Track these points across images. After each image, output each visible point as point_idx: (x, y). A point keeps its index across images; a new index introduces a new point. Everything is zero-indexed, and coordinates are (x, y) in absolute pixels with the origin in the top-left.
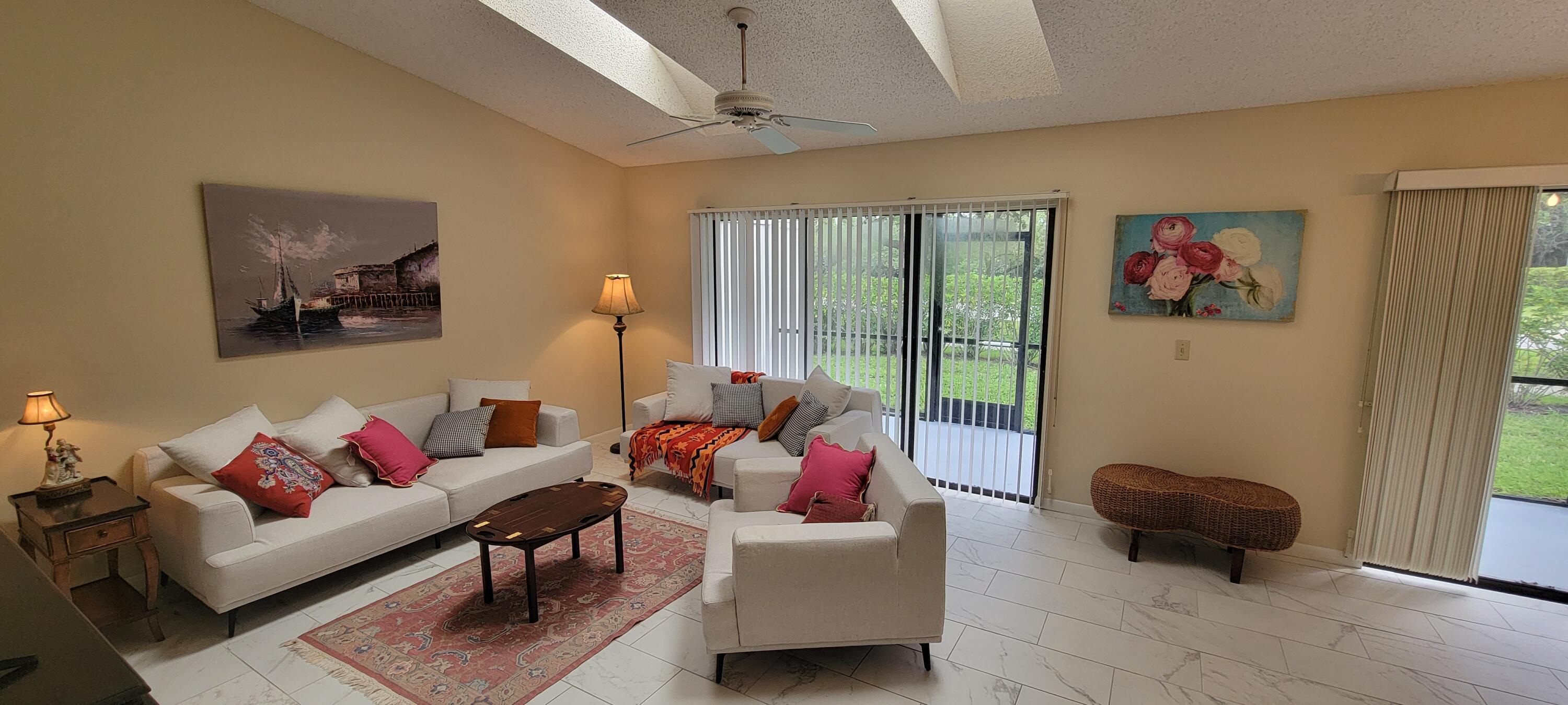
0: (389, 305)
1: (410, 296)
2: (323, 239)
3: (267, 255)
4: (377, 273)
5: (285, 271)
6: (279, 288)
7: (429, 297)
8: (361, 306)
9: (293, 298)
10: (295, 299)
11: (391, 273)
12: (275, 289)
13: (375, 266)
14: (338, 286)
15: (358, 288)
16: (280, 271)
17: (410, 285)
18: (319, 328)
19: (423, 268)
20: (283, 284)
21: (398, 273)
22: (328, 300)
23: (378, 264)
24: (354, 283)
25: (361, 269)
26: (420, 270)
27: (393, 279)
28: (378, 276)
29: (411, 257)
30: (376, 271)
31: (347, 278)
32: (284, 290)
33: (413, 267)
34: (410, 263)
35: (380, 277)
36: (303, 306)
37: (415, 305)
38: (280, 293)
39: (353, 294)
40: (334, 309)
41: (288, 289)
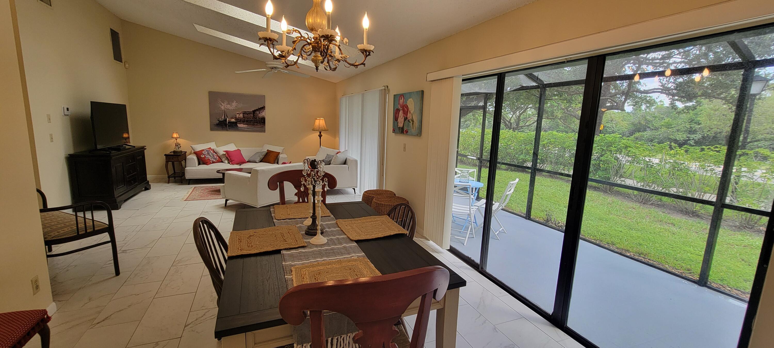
0: (251, 122)
1: (256, 120)
2: (234, 104)
3: (221, 108)
7: (262, 121)
8: (243, 122)
10: (227, 119)
11: (251, 114)
14: (237, 116)
15: (242, 117)
16: (224, 112)
17: (257, 117)
18: (232, 126)
19: (260, 113)
21: (253, 114)
22: (235, 120)
23: (248, 111)
24: (241, 115)
25: (243, 112)
27: (252, 115)
29: (257, 110)
30: (247, 113)
32: (224, 116)
33: (258, 112)
35: (248, 115)
36: (229, 120)
37: (258, 123)
40: (236, 122)
41: (226, 116)
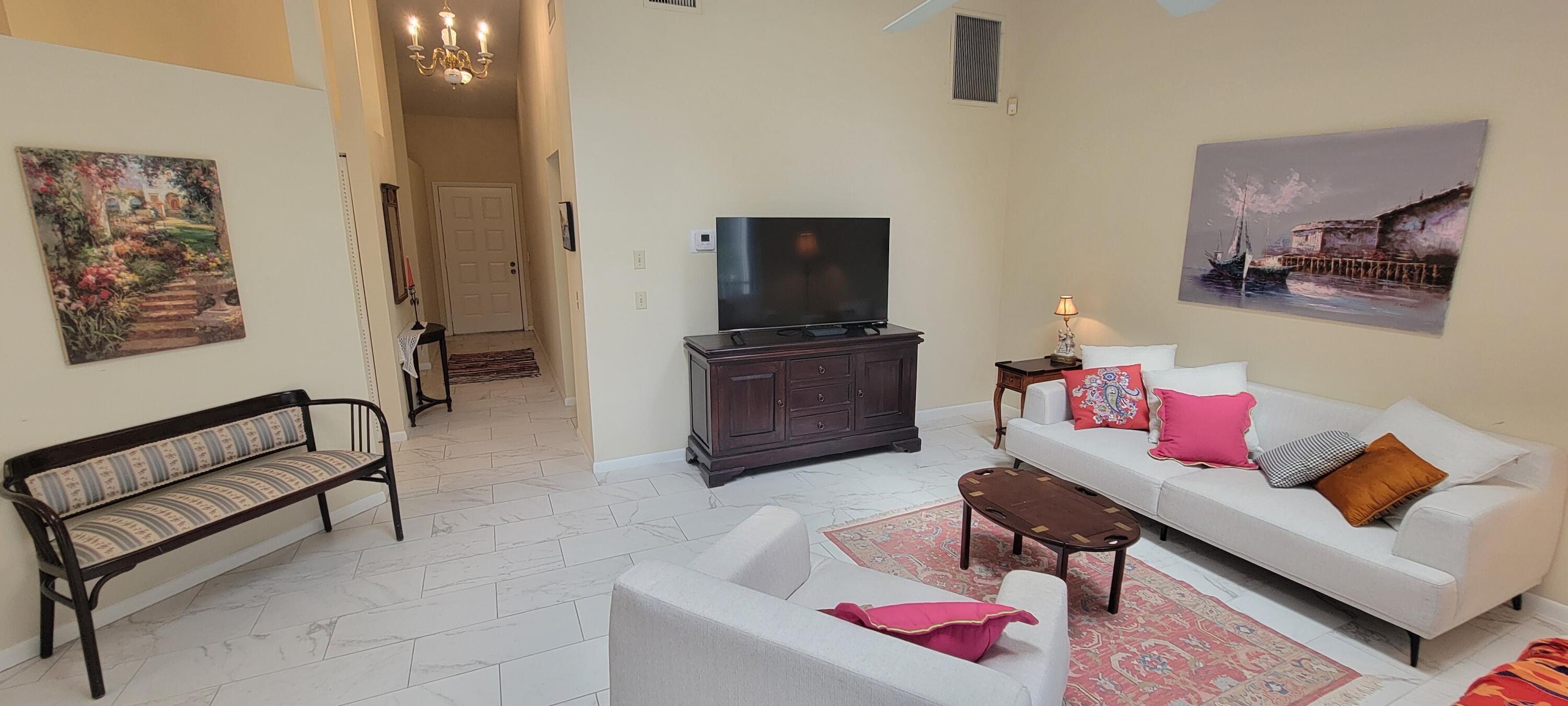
0: (1357, 275)
1: (1393, 267)
2: (1290, 189)
3: (1232, 209)
4: (1349, 232)
5: (1244, 225)
6: (1235, 243)
7: (1430, 270)
8: (1317, 272)
9: (1245, 254)
10: (1247, 255)
11: (1369, 231)
12: (1231, 244)
13: (1349, 222)
14: (1294, 245)
15: (1319, 248)
16: (1239, 225)
17: (1398, 251)
18: (1263, 289)
19: (1428, 226)
20: (1239, 239)
21: (1382, 232)
22: (1279, 260)
23: (1353, 219)
24: (1314, 243)
25: (1328, 225)
26: (1423, 228)
27: (1373, 240)
28: (1349, 235)
29: (1411, 210)
30: (1349, 229)
31: (1307, 236)
32: (1238, 245)
33: (1411, 224)
34: (1405, 219)
35: (1352, 236)
36: (1253, 263)
37: (1400, 279)
38: (1235, 248)
39: (1311, 255)
40: (1284, 270)
41: (1242, 243)
